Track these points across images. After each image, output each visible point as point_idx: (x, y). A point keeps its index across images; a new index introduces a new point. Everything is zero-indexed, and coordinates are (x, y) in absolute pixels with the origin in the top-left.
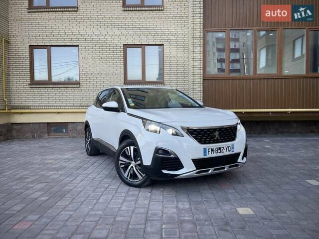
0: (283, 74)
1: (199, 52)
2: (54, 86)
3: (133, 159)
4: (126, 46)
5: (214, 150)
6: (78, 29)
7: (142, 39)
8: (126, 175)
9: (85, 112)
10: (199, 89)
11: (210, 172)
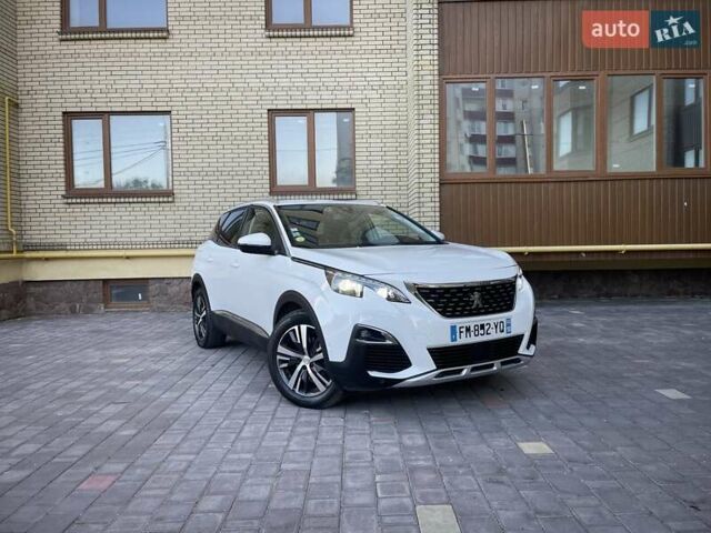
0: (608, 171)
1: (431, 126)
2: (118, 200)
3: (306, 351)
4: (273, 113)
5: (472, 329)
6: (169, 77)
7: (309, 97)
8: (291, 384)
9: (193, 256)
10: (433, 204)
11: (464, 373)
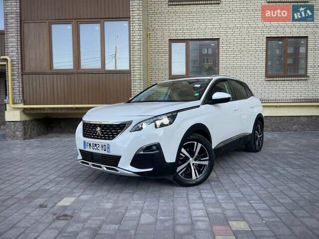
6: (219, 22)
7: (286, 31)
